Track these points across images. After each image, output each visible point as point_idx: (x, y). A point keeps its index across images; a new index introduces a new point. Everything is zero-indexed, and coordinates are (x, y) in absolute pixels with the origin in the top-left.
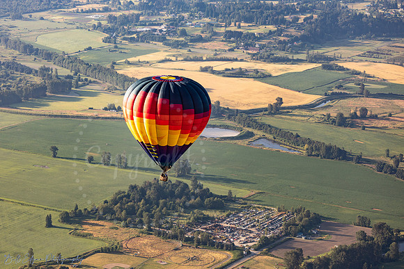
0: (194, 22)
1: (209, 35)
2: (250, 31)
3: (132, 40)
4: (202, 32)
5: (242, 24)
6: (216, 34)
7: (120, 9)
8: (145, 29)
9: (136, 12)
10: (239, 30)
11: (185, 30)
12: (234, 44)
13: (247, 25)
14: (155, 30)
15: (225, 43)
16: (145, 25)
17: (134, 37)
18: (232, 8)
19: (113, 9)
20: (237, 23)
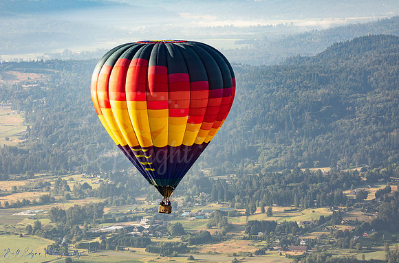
0: (194, 211)
1: (221, 231)
2: (288, 220)
3: (94, 247)
4: (210, 227)
5: (274, 209)
6: (232, 228)
7: (69, 197)
8: (113, 228)
9: (96, 201)
10: (270, 219)
11: (180, 225)
12: (264, 243)
13: (282, 209)
14: (131, 228)
15: (249, 242)
16: (113, 221)
17: (97, 243)
18: (254, 183)
19: (57, 198)
20: (266, 208)
